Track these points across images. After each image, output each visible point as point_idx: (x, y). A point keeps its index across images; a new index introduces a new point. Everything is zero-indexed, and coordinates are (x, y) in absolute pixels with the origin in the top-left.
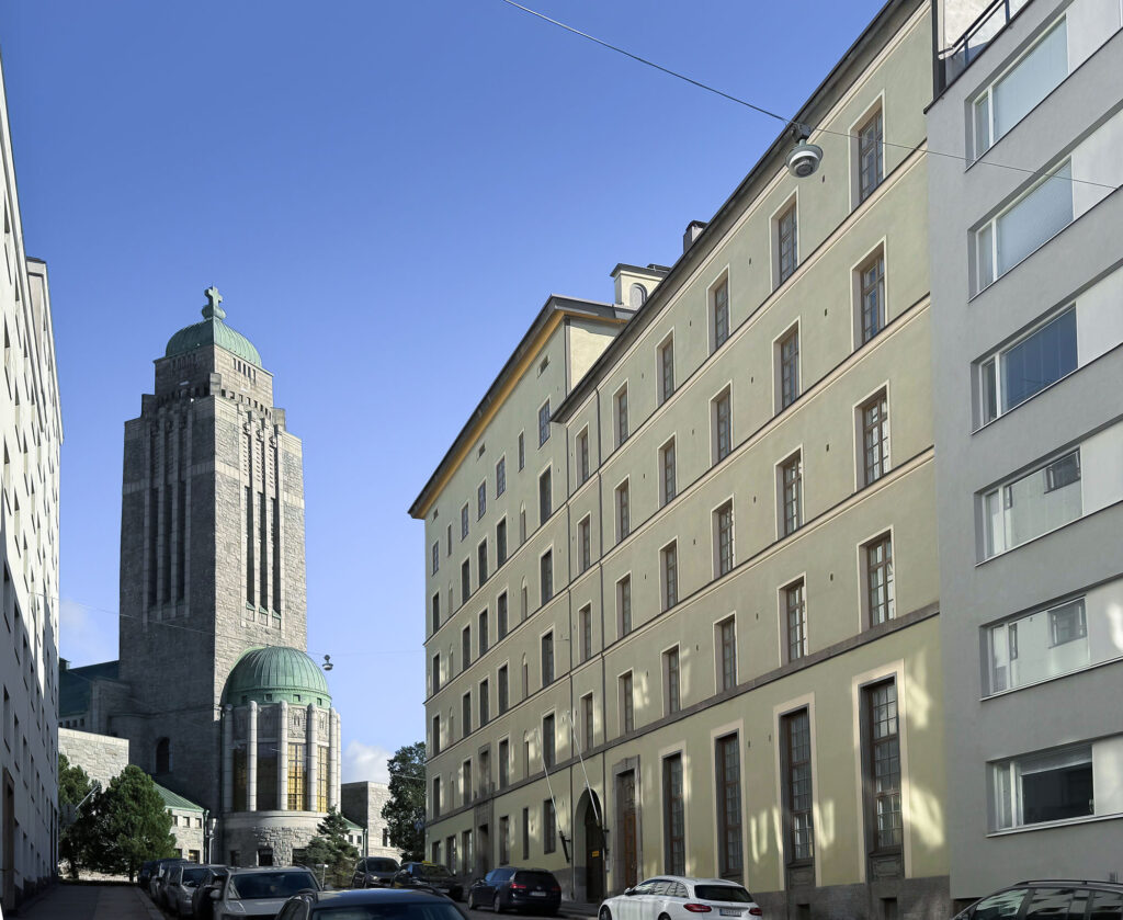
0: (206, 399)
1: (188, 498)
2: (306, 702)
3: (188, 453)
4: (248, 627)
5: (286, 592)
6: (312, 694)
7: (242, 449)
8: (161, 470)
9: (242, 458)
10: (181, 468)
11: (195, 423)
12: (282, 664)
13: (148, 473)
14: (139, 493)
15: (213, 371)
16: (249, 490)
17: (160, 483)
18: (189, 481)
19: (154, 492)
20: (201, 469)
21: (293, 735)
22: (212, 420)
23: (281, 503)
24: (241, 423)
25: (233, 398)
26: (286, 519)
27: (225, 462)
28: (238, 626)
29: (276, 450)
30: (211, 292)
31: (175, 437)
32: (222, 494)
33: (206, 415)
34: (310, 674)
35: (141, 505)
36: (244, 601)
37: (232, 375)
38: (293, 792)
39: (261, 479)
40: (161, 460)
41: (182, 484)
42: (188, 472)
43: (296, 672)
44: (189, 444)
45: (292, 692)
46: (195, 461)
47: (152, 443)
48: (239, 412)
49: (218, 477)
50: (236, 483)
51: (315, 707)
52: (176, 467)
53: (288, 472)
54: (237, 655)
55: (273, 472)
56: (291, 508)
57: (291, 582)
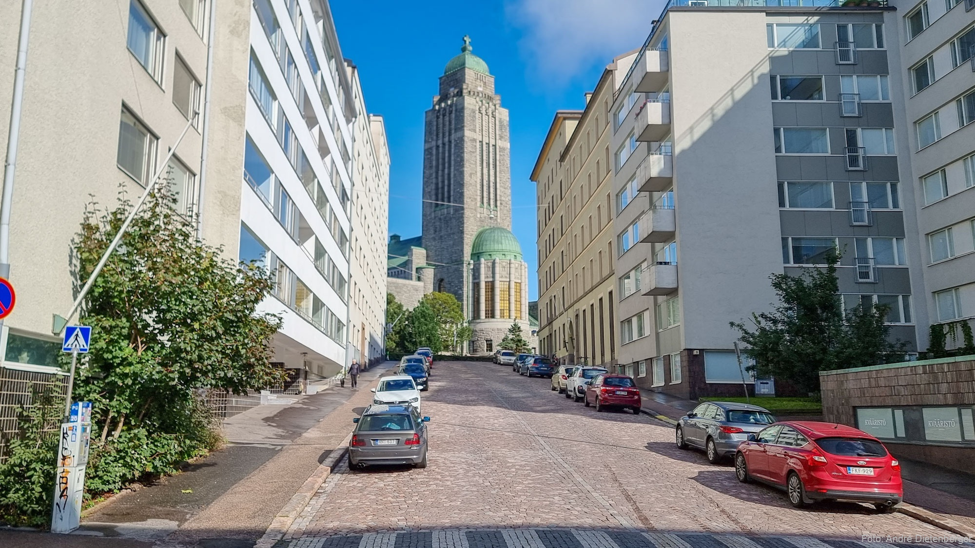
0: (460, 98)
1: (453, 150)
2: (508, 258)
3: (453, 126)
4: (481, 217)
5: (500, 196)
6: (512, 253)
7: (477, 121)
8: (441, 135)
9: (478, 126)
10: (450, 135)
11: (456, 110)
12: (496, 237)
13: (435, 138)
14: (431, 148)
15: (464, 82)
16: (481, 142)
17: (440, 142)
18: (453, 141)
19: (438, 147)
20: (459, 134)
21: (502, 277)
22: (463, 108)
23: (497, 147)
24: (478, 107)
25: (474, 94)
26: (500, 155)
27: (470, 130)
28: (475, 217)
29: (495, 118)
30: (465, 39)
31: (447, 119)
32: (468, 146)
33: (461, 106)
34: (510, 242)
35: (431, 154)
36: (479, 204)
37: (474, 82)
38: (503, 308)
39: (487, 136)
40: (441, 131)
41: (450, 142)
42: (453, 137)
43: (503, 241)
44: (453, 122)
45: (501, 253)
46: (455, 132)
47: (437, 121)
48: (477, 102)
49: (466, 139)
50: (474, 140)
51: (513, 261)
52: (447, 134)
53: (501, 129)
54: (476, 233)
55: (494, 131)
56: (502, 149)
57: (503, 189)
